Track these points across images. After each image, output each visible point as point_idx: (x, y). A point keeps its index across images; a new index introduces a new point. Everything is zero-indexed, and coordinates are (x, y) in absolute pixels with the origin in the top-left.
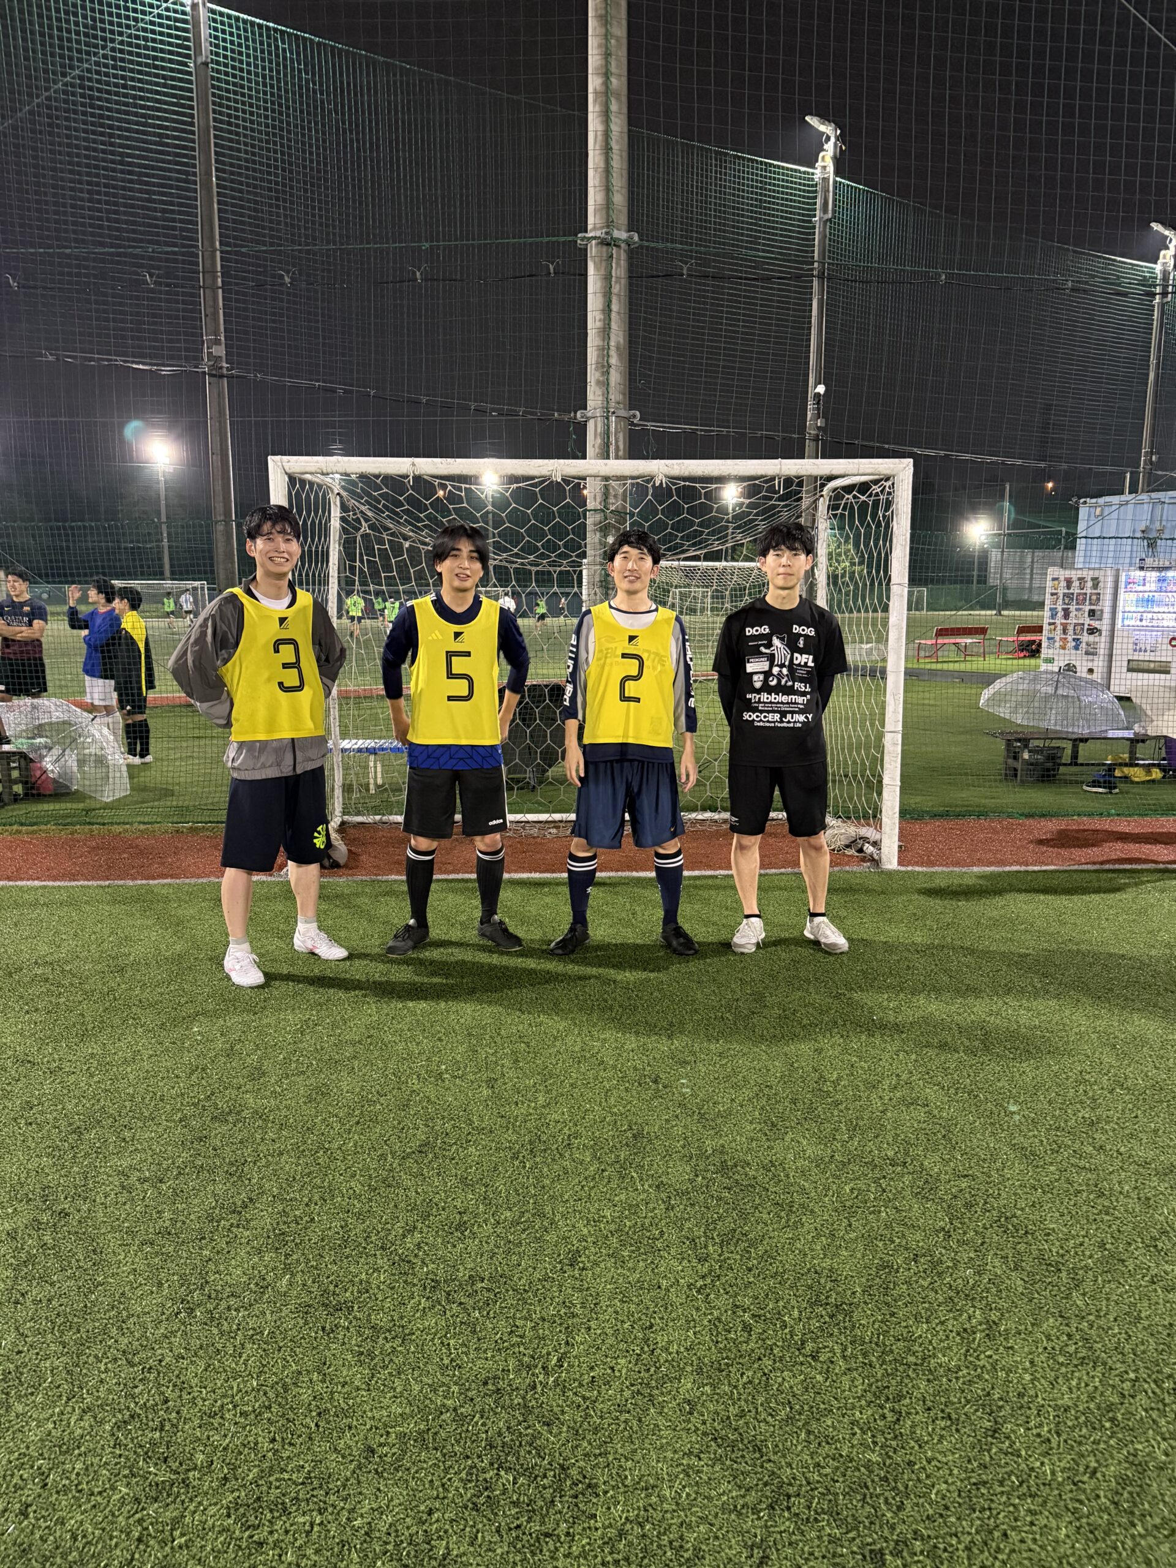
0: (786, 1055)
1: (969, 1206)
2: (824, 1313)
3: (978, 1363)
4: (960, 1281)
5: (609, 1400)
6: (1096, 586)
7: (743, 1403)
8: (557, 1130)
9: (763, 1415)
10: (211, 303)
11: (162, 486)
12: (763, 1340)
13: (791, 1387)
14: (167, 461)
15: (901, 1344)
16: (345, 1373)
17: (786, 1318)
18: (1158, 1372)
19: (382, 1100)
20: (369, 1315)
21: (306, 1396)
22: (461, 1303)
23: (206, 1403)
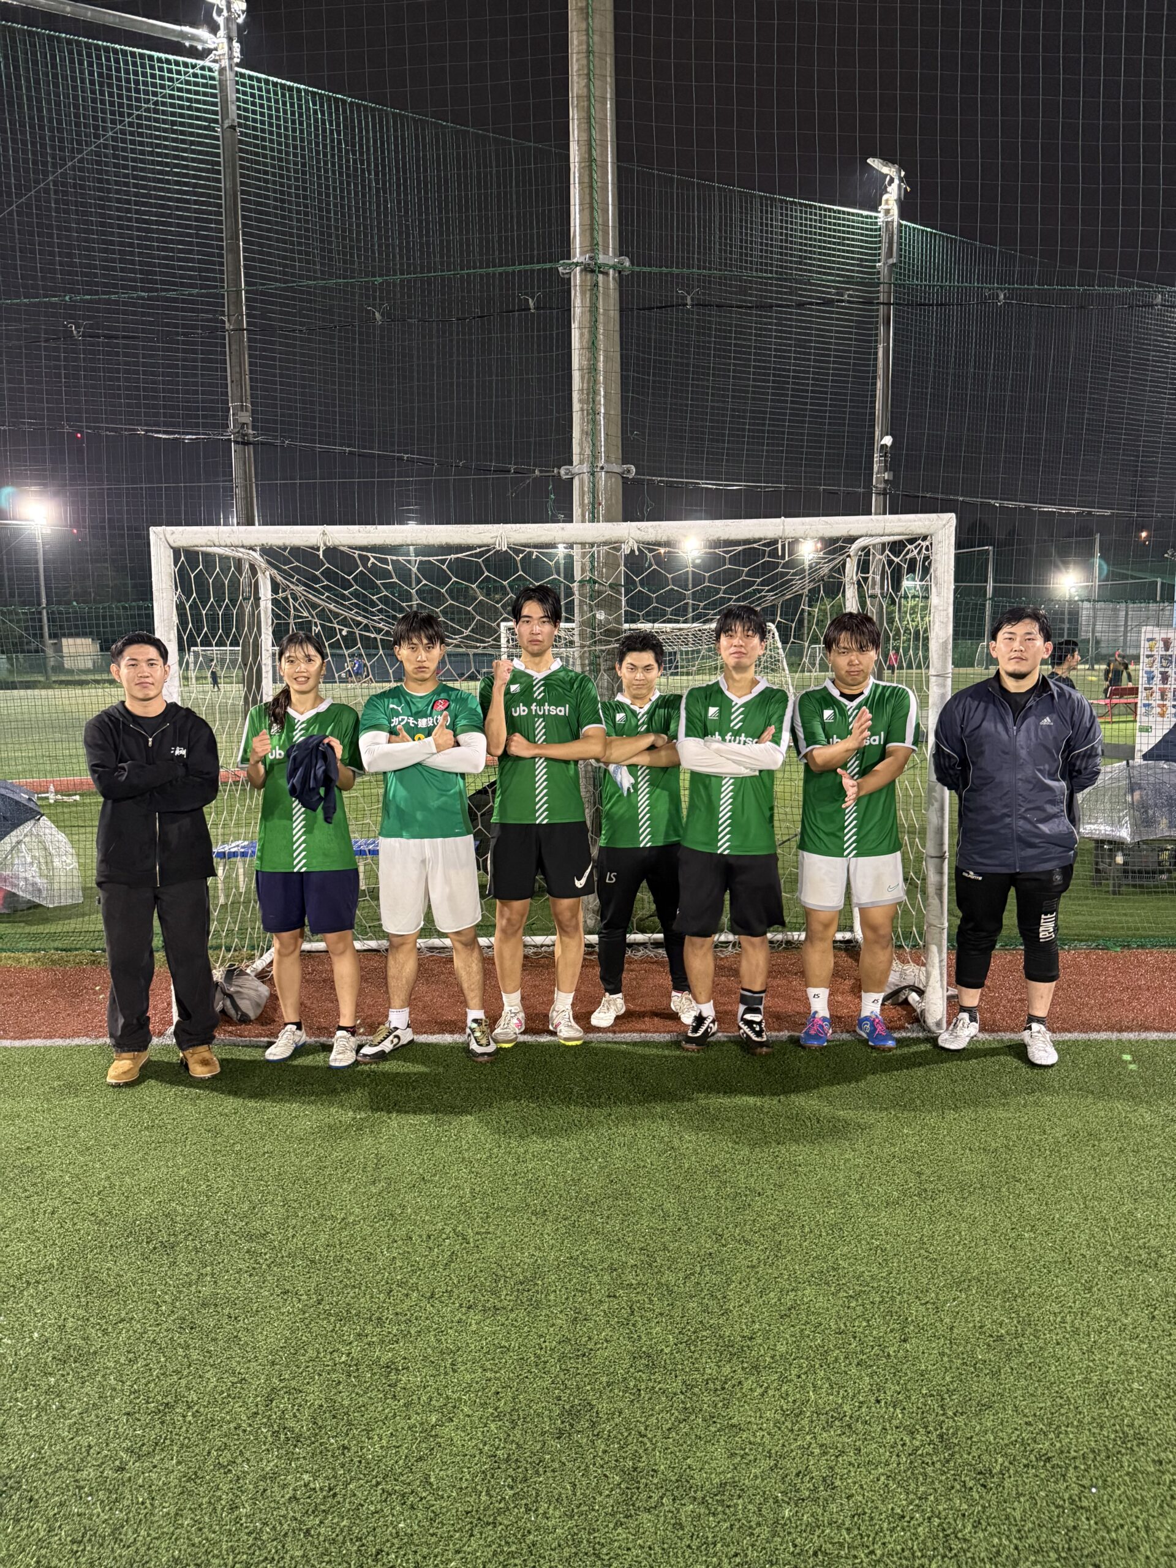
10: (238, 369)
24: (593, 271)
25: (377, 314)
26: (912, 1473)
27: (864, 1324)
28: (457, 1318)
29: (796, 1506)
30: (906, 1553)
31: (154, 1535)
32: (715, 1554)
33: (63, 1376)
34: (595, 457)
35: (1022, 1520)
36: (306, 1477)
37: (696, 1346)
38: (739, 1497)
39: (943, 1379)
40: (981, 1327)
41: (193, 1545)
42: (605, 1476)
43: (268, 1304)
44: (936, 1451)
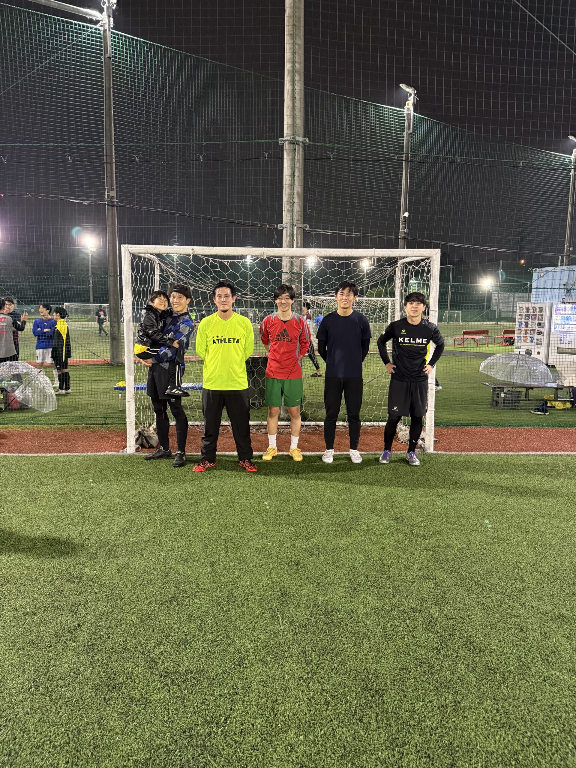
0: (366, 551)
1: (451, 635)
2: (368, 695)
3: (447, 725)
4: (442, 678)
5: (248, 743)
6: (541, 311)
7: (319, 746)
8: (242, 591)
9: (330, 753)
10: (110, 171)
11: (90, 258)
12: (335, 710)
13: (346, 737)
14: (93, 246)
15: (407, 714)
16: (112, 724)
17: (348, 698)
18: (543, 732)
19: (155, 572)
20: (130, 691)
21: (89, 736)
22: (179, 686)
23: (36, 740)
24: (294, 143)
25: (201, 157)
34: (293, 220)
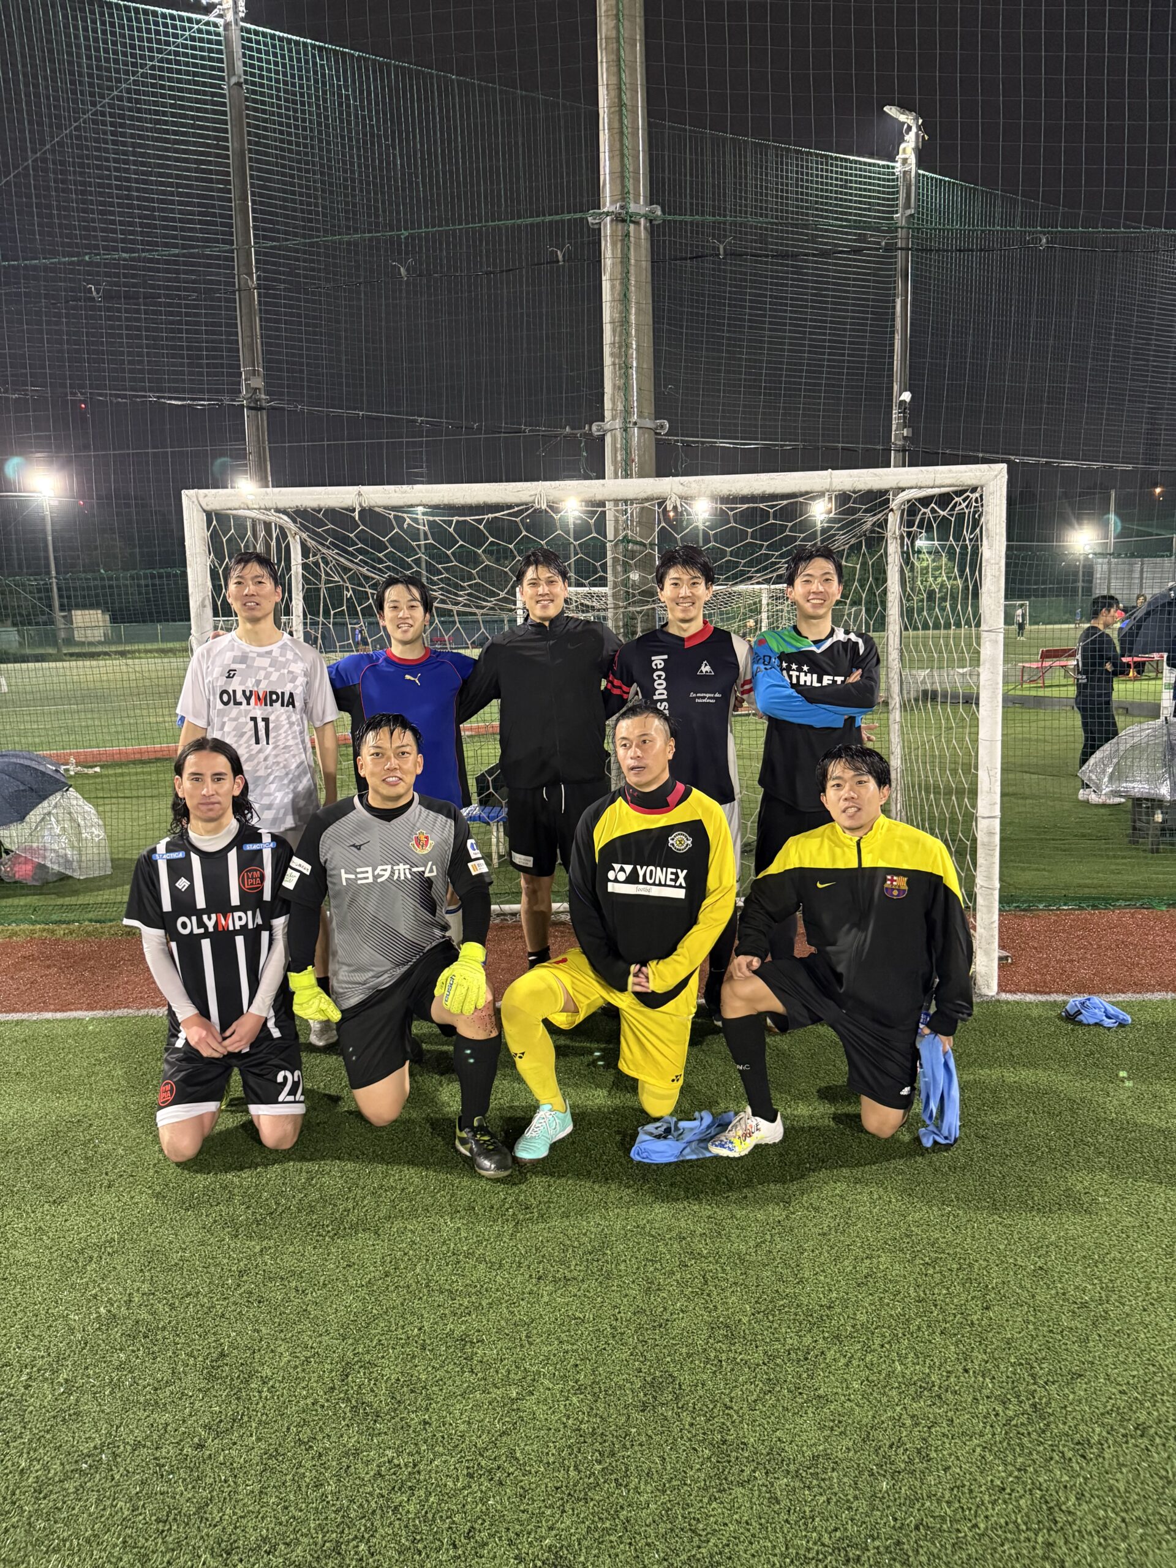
10: (249, 333)
24: (623, 221)
25: (402, 269)
26: (1009, 1444)
27: (944, 1292)
28: (528, 1290)
29: (893, 1479)
30: (1011, 1526)
31: (240, 1513)
32: (815, 1529)
33: (133, 1351)
34: (627, 412)
35: (1126, 1491)
36: (390, 1453)
37: (774, 1316)
38: (833, 1470)
39: (1031, 1347)
40: (1064, 1294)
41: (281, 1524)
42: (694, 1449)
43: (334, 1277)
44: (1030, 1422)
